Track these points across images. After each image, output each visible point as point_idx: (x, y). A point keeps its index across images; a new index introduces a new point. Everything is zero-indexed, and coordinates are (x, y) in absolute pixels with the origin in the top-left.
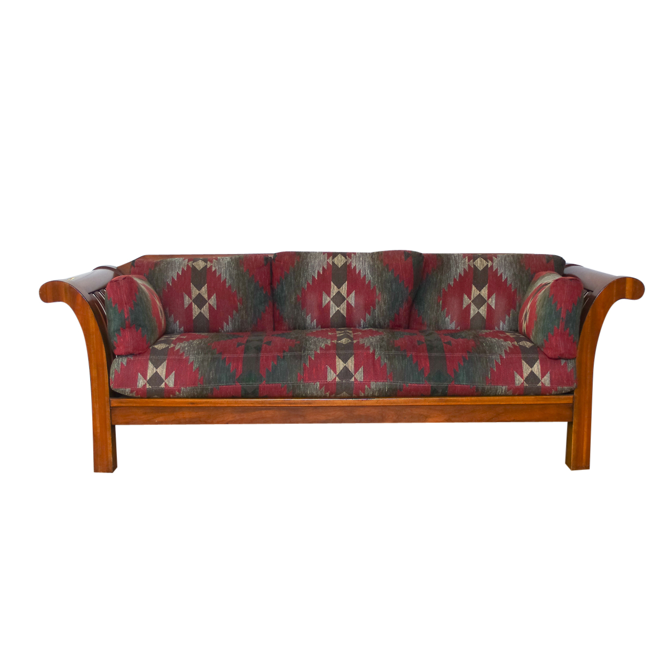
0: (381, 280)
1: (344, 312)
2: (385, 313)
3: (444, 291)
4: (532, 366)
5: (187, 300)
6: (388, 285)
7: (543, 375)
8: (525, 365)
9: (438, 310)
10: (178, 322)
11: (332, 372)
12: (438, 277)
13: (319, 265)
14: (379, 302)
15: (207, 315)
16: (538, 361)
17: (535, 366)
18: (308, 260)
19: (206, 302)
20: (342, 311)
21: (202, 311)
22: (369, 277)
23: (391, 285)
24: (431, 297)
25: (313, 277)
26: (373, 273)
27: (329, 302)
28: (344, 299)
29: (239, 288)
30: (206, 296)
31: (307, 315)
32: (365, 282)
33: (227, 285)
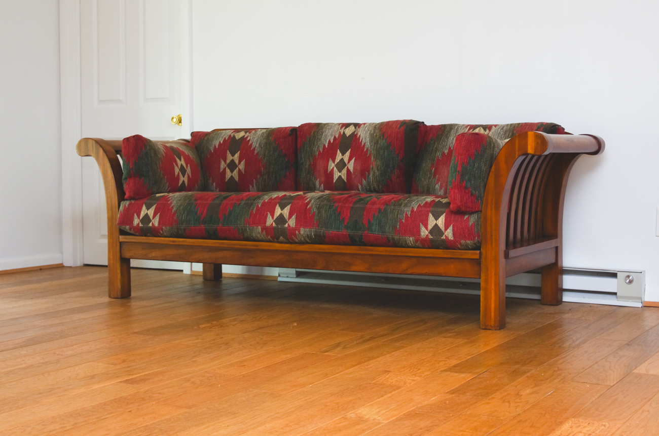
0: (377, 146)
1: (344, 177)
2: (378, 178)
3: (438, 159)
4: (436, 219)
5: (223, 165)
6: (381, 152)
7: (446, 228)
8: (431, 217)
9: (430, 178)
10: (214, 184)
11: (271, 217)
12: (434, 145)
13: (332, 135)
14: (373, 168)
15: (237, 179)
16: (444, 215)
17: (440, 218)
18: (324, 130)
19: (237, 166)
20: (343, 177)
21: (233, 175)
22: (368, 145)
23: (384, 152)
24: (427, 165)
25: (324, 145)
26: (371, 141)
27: (333, 168)
28: (345, 165)
29: (264, 155)
30: (237, 162)
31: (317, 180)
32: (364, 149)
33: (256, 152)
